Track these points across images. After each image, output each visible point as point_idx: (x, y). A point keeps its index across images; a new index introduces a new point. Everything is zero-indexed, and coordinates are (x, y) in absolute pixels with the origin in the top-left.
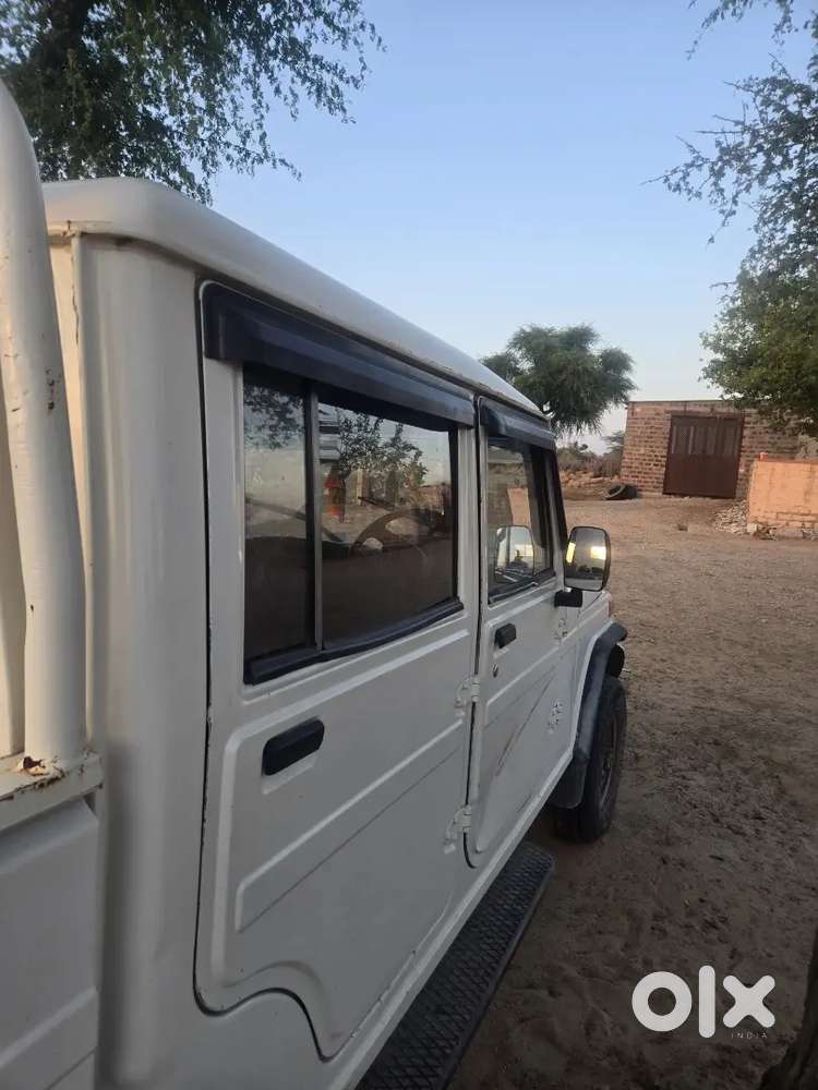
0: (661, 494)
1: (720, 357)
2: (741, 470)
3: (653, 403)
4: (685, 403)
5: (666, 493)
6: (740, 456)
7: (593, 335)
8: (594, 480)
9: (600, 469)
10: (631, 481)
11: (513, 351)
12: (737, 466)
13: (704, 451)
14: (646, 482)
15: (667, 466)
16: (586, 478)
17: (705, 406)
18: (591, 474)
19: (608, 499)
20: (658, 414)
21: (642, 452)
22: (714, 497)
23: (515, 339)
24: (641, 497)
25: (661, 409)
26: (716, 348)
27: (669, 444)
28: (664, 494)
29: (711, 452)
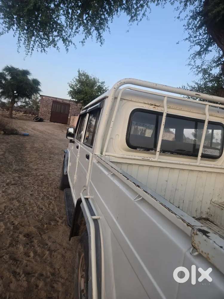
0: (49, 121)
1: (71, 89)
2: (69, 117)
3: (48, 97)
4: (56, 98)
5: (51, 121)
6: (69, 114)
7: (30, 73)
8: (24, 114)
9: (26, 111)
10: (42, 117)
11: (4, 72)
12: (68, 116)
13: (61, 112)
14: (46, 118)
15: (51, 114)
16: (21, 114)
17: (61, 100)
18: (23, 113)
19: (35, 121)
20: (49, 100)
21: (45, 109)
22: (62, 123)
23: (5, 68)
24: (44, 122)
25: (50, 99)
26: (71, 87)
27: (52, 108)
28: (50, 121)
29: (62, 112)
